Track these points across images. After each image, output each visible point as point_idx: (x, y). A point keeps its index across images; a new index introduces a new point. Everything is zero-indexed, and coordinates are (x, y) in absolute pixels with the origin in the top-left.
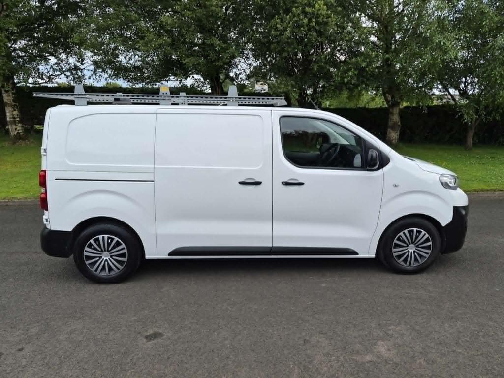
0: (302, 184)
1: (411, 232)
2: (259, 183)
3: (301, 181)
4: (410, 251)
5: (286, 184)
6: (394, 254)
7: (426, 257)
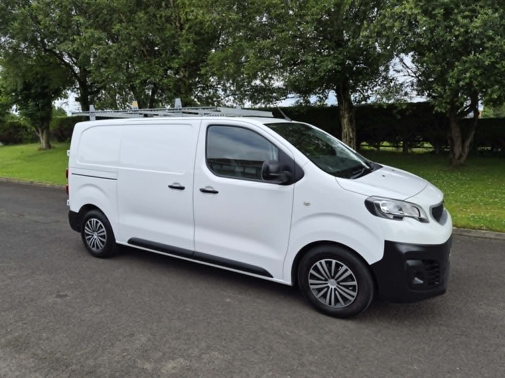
0: (216, 192)
1: (329, 264)
2: (182, 188)
3: (216, 189)
4: (331, 287)
5: (203, 191)
6: (311, 286)
7: (351, 301)
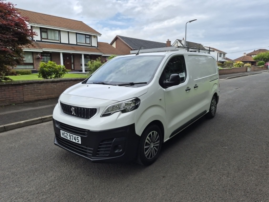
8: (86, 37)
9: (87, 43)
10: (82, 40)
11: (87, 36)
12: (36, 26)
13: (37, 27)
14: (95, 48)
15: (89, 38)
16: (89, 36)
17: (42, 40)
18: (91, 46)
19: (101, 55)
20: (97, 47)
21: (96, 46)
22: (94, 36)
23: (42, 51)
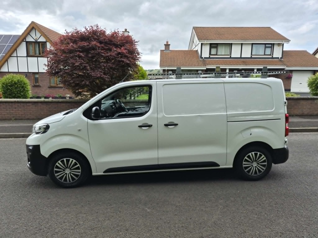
8: (266, 47)
9: (266, 54)
10: (260, 51)
11: (267, 45)
12: (205, 42)
13: (207, 44)
14: (277, 59)
15: (271, 47)
16: (270, 45)
17: (211, 57)
18: (272, 58)
19: (284, 69)
20: (281, 58)
21: (280, 56)
22: (279, 44)
23: (205, 69)
